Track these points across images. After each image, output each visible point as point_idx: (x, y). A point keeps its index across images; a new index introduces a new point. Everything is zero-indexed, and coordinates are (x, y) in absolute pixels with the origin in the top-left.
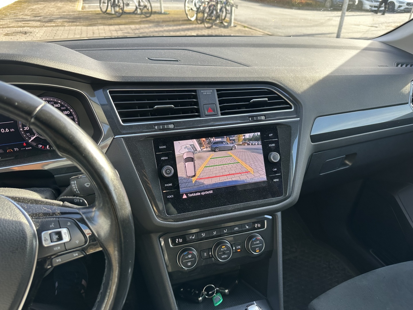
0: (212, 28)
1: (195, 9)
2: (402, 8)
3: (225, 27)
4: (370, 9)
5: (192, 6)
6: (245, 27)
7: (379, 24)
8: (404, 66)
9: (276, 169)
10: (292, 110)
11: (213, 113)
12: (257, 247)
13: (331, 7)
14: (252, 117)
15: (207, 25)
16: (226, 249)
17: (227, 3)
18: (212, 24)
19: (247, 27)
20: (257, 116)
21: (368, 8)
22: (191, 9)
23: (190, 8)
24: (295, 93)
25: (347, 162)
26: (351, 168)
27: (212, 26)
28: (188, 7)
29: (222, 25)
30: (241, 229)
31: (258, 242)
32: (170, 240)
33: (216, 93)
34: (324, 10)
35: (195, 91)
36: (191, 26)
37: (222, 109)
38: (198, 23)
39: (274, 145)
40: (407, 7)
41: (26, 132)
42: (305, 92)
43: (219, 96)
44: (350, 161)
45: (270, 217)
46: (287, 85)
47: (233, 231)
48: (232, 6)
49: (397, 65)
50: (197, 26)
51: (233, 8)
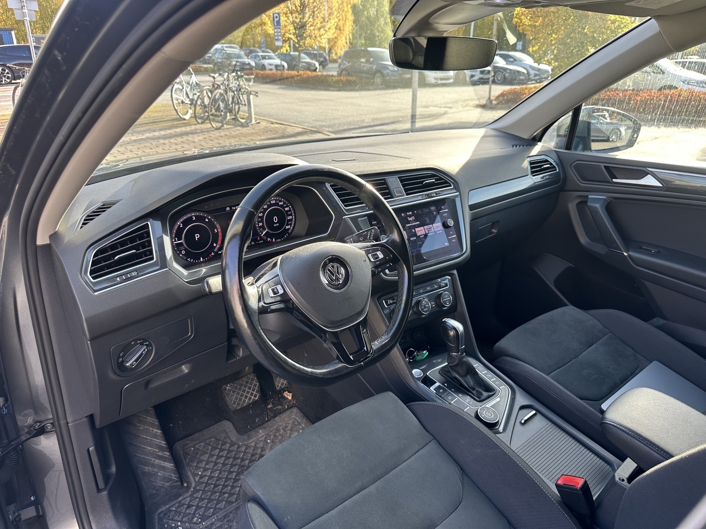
0: (223, 128)
1: (187, 101)
2: (475, 78)
3: (242, 125)
4: (436, 82)
5: (182, 97)
6: (272, 123)
7: (452, 103)
8: (518, 147)
9: (452, 233)
10: (452, 187)
11: (401, 194)
12: (447, 300)
13: (382, 84)
14: (428, 195)
15: (215, 125)
16: (425, 303)
17: (240, 89)
18: (221, 122)
19: (276, 123)
20: (431, 194)
21: (433, 81)
22: (183, 102)
23: (180, 101)
24: (451, 174)
25: (493, 230)
26: (497, 235)
27: (223, 126)
28: (177, 100)
29: (238, 122)
30: (432, 289)
31: (446, 296)
32: (384, 301)
33: (398, 180)
34: (375, 89)
35: (384, 179)
36: (188, 129)
37: (406, 190)
38: (199, 123)
39: (446, 214)
40: (481, 76)
41: (260, 227)
42: (458, 173)
43: (401, 181)
44: (495, 229)
45: (449, 278)
46: (444, 169)
47: (426, 290)
48: (249, 94)
49: (513, 146)
50: (198, 126)
51: (251, 96)
